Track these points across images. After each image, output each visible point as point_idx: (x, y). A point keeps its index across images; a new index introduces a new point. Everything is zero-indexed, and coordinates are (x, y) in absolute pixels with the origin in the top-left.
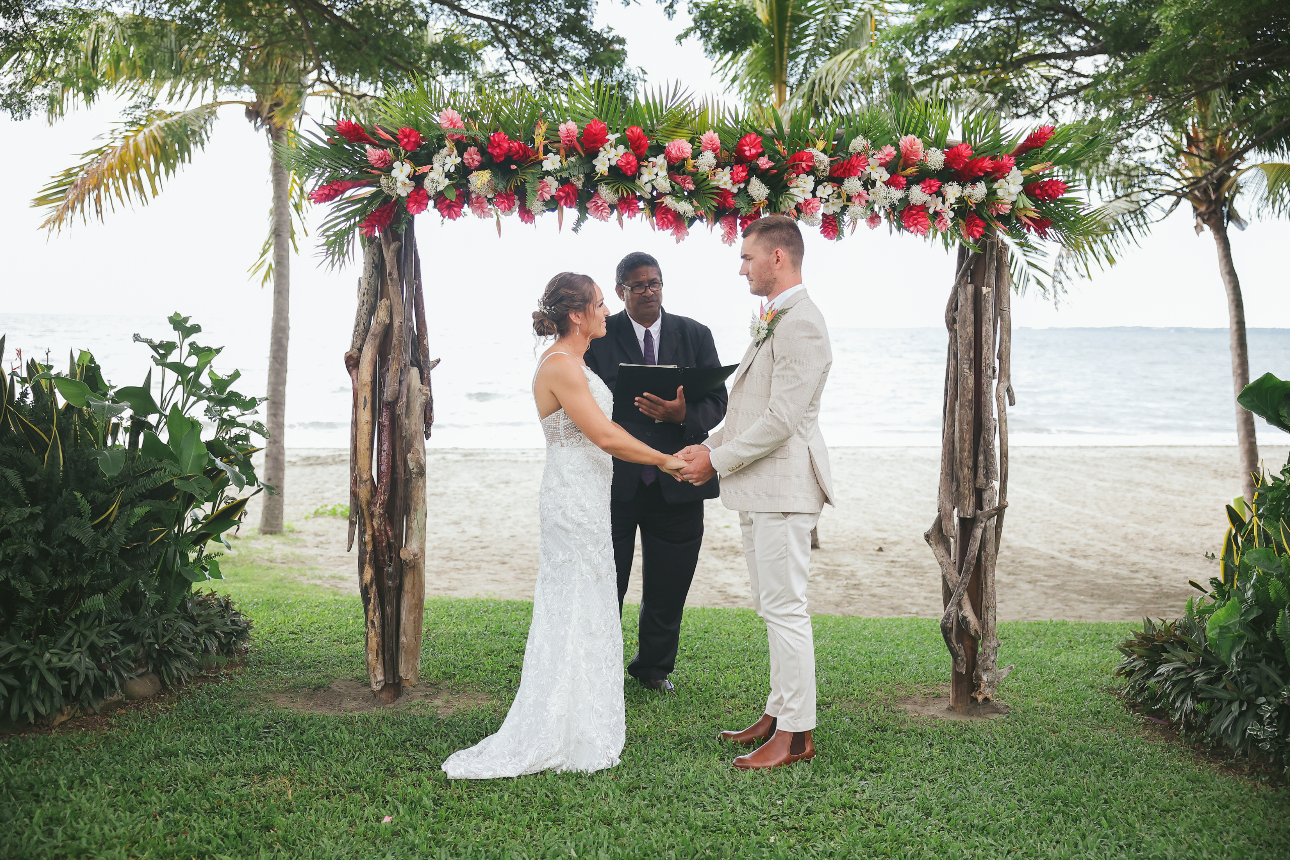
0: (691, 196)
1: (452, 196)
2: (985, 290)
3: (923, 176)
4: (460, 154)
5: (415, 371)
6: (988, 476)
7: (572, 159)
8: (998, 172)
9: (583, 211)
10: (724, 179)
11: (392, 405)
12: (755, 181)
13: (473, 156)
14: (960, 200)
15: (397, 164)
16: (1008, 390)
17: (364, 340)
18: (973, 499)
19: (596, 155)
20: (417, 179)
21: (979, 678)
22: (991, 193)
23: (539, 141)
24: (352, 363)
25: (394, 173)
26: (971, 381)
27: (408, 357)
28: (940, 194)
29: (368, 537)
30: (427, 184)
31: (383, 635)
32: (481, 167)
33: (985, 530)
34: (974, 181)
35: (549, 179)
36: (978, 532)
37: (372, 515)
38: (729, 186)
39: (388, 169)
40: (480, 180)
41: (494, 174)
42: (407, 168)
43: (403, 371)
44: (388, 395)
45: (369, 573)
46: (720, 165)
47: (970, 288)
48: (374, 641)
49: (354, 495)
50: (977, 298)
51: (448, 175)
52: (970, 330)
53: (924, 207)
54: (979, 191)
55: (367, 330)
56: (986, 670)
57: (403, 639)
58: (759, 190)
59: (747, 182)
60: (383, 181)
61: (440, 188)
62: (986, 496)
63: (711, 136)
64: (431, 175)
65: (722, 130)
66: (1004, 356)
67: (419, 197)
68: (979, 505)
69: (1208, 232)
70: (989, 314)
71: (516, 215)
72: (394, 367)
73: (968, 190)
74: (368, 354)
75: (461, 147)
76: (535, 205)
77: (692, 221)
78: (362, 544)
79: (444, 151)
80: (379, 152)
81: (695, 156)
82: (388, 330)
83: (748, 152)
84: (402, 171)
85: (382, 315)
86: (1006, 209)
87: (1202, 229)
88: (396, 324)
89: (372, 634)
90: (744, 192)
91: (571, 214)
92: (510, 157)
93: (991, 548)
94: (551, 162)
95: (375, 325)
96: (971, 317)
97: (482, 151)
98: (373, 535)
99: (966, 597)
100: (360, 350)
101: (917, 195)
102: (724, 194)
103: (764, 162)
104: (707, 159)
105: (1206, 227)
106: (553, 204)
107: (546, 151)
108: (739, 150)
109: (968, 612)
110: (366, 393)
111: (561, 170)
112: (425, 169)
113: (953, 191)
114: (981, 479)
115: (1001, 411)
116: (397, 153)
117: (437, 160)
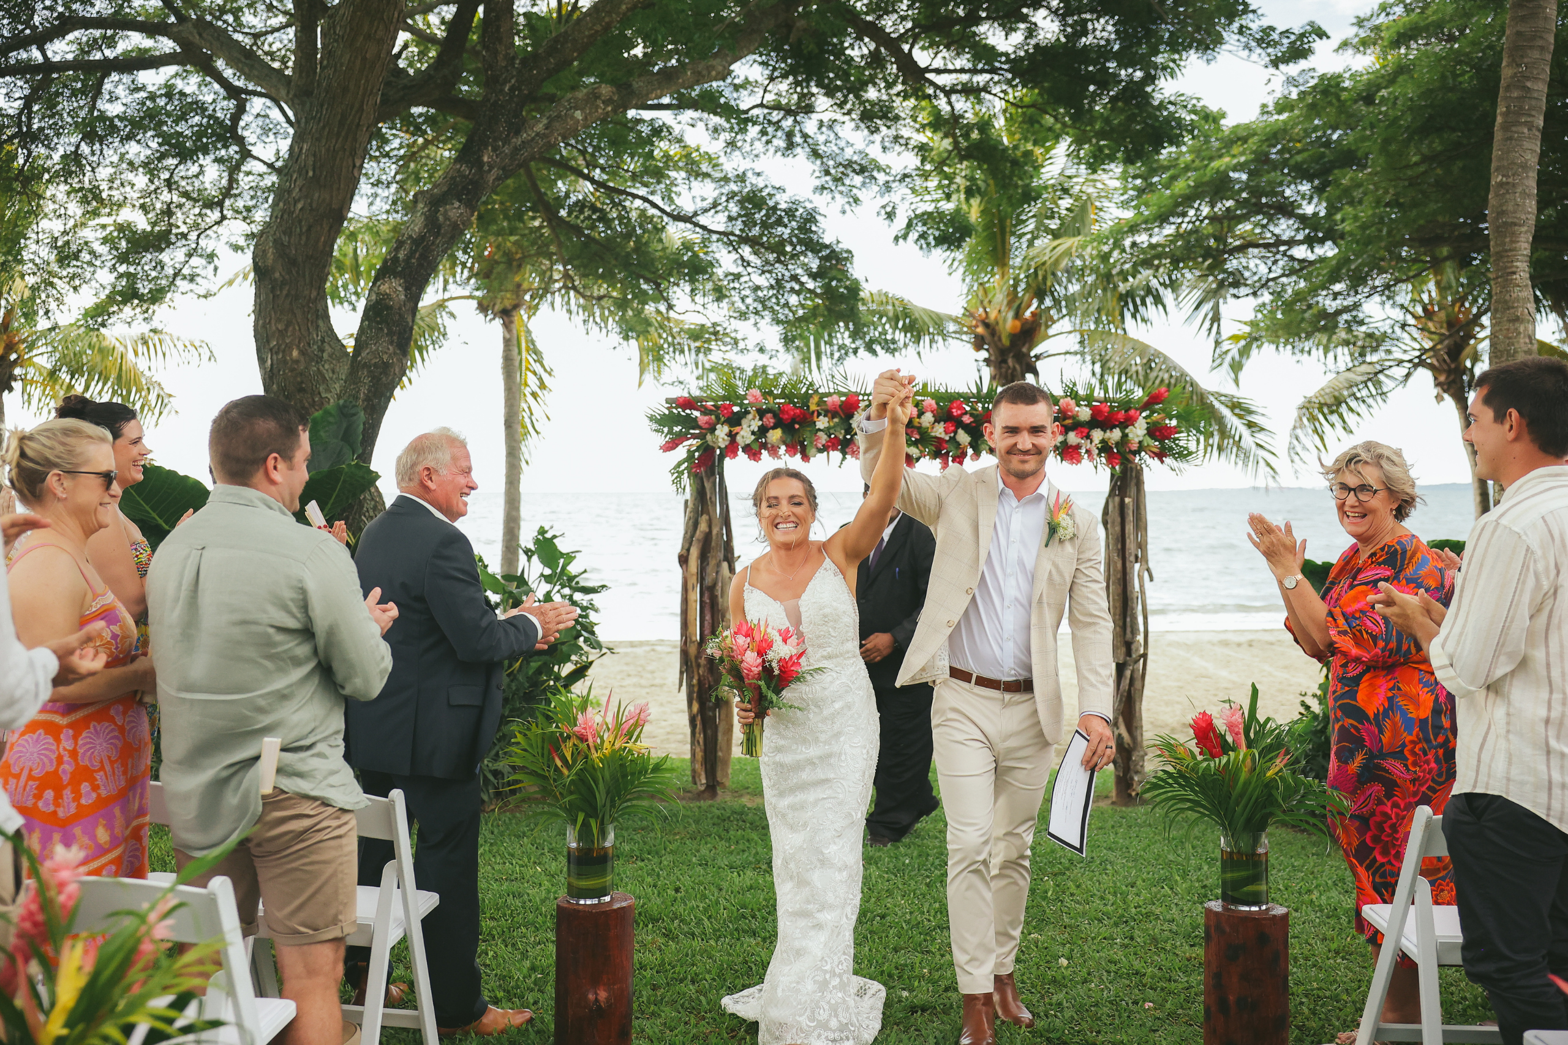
0: (915, 444)
1: (756, 447)
2: (1127, 500)
3: (1077, 426)
4: (761, 419)
5: (725, 565)
6: (1134, 631)
7: (836, 420)
8: (1129, 421)
9: (844, 453)
10: (939, 431)
11: (712, 589)
12: (961, 432)
13: (769, 420)
14: (1103, 441)
15: (719, 426)
16: (1148, 570)
17: (690, 544)
18: (1124, 650)
19: (851, 416)
20: (732, 436)
21: (1132, 779)
22: (1125, 436)
23: (813, 407)
24: (683, 560)
25: (717, 432)
26: (1119, 565)
27: (721, 555)
28: (1088, 437)
29: (695, 681)
30: (738, 438)
31: (705, 751)
32: (774, 428)
33: (1133, 672)
34: (1112, 428)
35: (820, 434)
36: (1128, 673)
37: (699, 666)
38: (943, 436)
39: (713, 430)
40: (775, 435)
41: (784, 432)
42: (726, 429)
43: (719, 565)
44: (708, 581)
45: (696, 707)
46: (937, 420)
47: (1117, 499)
48: (700, 755)
49: (684, 653)
50: (1122, 506)
51: (753, 433)
52: (1118, 528)
53: (1078, 447)
54: (1116, 435)
55: (692, 536)
56: (1137, 772)
57: (720, 754)
58: (963, 437)
59: (956, 432)
60: (709, 437)
61: (748, 442)
62: (1134, 647)
63: (929, 402)
64: (742, 433)
65: (937, 396)
66: (1142, 546)
67: (731, 449)
68: (1129, 653)
69: (1449, 401)
70: (1130, 517)
71: (799, 456)
72: (712, 563)
73: (1108, 434)
74: (694, 553)
75: (761, 413)
76: (812, 451)
77: (918, 459)
78: (690, 686)
79: (750, 416)
80: (706, 418)
81: (919, 416)
82: (708, 536)
83: (955, 412)
84: (722, 431)
85: (703, 527)
86: (1135, 447)
87: (1442, 399)
88: (715, 532)
89: (698, 750)
90: (953, 439)
91: (836, 455)
92: (794, 421)
93: (1138, 684)
94: (822, 423)
95: (699, 534)
96: (1119, 520)
97: (775, 415)
98: (699, 680)
99: (1121, 720)
100: (688, 550)
101: (1073, 438)
102: (940, 440)
103: (967, 419)
104: (928, 418)
105: (1446, 396)
106: (825, 449)
107: (819, 414)
108: (949, 412)
109: (1123, 730)
110: (693, 580)
111: (829, 428)
112: (736, 429)
113: (1097, 435)
114: (1129, 635)
115: (1142, 586)
116: (718, 418)
117: (744, 422)
